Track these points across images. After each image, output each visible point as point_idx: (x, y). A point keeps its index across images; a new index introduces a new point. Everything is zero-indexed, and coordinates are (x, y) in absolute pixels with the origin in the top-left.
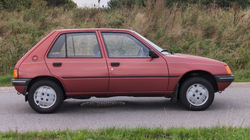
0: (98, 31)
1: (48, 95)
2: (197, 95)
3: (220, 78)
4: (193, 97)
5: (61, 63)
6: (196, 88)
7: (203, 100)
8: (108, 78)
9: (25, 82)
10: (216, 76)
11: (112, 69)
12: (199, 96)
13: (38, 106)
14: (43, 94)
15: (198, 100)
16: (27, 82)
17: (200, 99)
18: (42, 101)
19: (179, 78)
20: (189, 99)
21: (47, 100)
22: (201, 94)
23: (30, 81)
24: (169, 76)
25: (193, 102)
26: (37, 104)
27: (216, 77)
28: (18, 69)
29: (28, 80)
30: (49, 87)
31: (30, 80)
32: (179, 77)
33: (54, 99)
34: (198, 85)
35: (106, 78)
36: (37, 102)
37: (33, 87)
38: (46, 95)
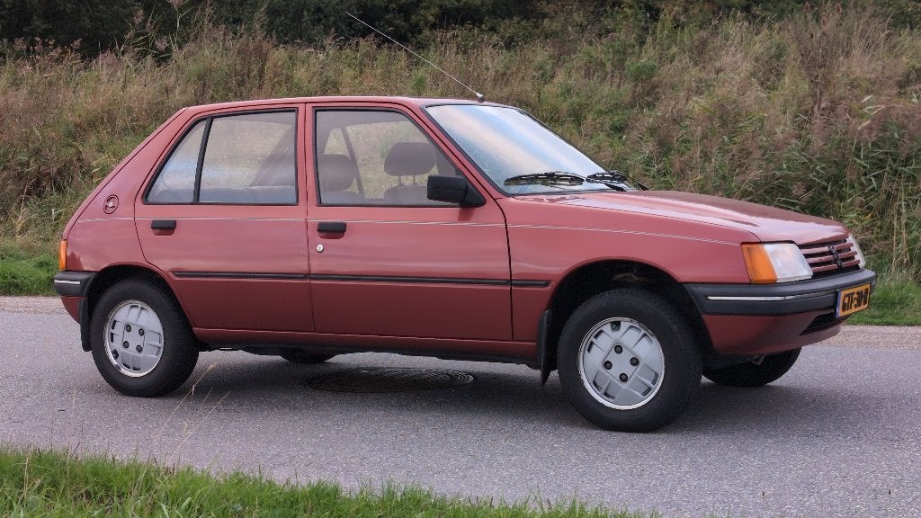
2: (621, 364)
3: (710, 298)
4: (603, 370)
5: (175, 222)
6: (617, 335)
7: (646, 388)
8: (308, 281)
10: (695, 289)
12: (630, 370)
15: (624, 386)
17: (629, 382)
19: (549, 288)
20: (591, 381)
22: (635, 361)
23: (91, 280)
24: (510, 282)
25: (606, 394)
26: (115, 362)
29: (84, 276)
31: (92, 276)
32: (547, 284)
34: (625, 323)
35: (301, 278)
36: (115, 353)
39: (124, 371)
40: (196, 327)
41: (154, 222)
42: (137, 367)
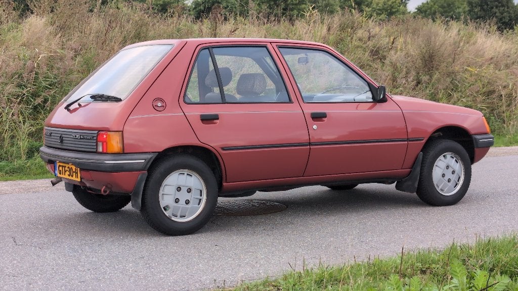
0: (270, 43)
1: (189, 191)
9: (143, 161)
11: (315, 127)
13: (169, 219)
14: (179, 189)
16: (147, 161)
18: (176, 204)
21: (187, 202)
23: (154, 158)
27: (475, 138)
28: (122, 131)
29: (149, 156)
30: (190, 172)
33: (200, 200)
37: (157, 174)
38: (184, 190)
39: (174, 219)
40: (226, 182)
41: (201, 116)
42: (183, 215)
